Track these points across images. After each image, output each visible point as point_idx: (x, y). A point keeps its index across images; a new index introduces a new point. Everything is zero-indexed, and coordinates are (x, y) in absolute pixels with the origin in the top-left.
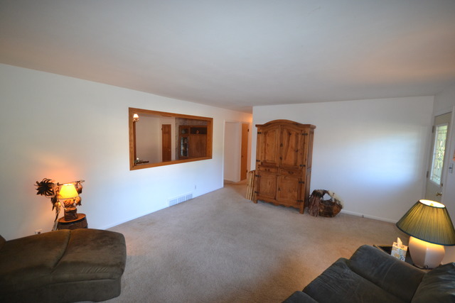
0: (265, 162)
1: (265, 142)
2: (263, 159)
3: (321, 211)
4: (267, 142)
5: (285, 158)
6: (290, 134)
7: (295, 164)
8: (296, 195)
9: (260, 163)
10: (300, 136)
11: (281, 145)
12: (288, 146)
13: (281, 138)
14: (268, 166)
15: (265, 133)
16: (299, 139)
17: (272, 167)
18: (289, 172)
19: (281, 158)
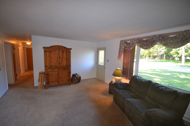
0: (51, 66)
1: (50, 56)
2: (50, 65)
3: (77, 81)
4: (52, 56)
5: (62, 63)
6: (63, 52)
7: (67, 65)
8: (68, 78)
9: (48, 67)
10: (67, 53)
11: (60, 57)
12: (63, 57)
13: (59, 54)
14: (53, 68)
15: (50, 52)
16: (67, 54)
17: (55, 68)
18: (64, 69)
19: (60, 64)
